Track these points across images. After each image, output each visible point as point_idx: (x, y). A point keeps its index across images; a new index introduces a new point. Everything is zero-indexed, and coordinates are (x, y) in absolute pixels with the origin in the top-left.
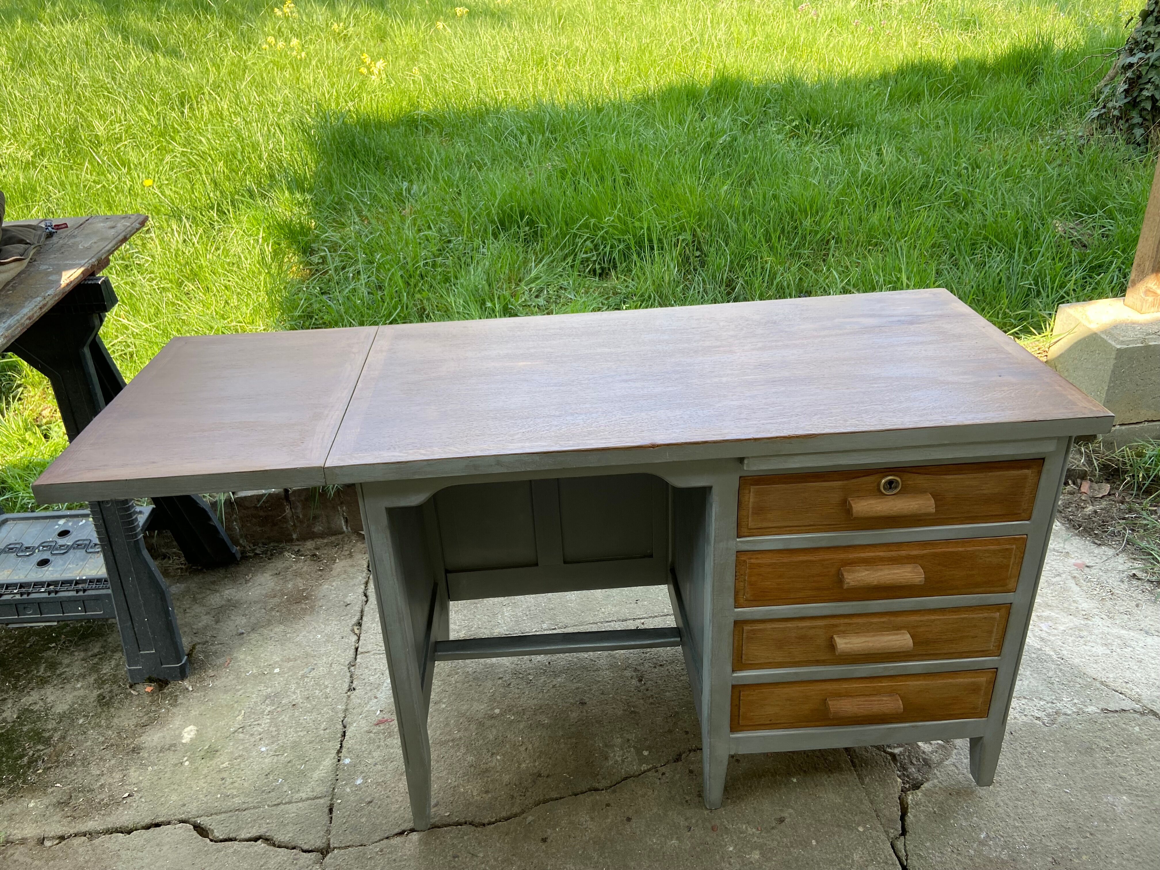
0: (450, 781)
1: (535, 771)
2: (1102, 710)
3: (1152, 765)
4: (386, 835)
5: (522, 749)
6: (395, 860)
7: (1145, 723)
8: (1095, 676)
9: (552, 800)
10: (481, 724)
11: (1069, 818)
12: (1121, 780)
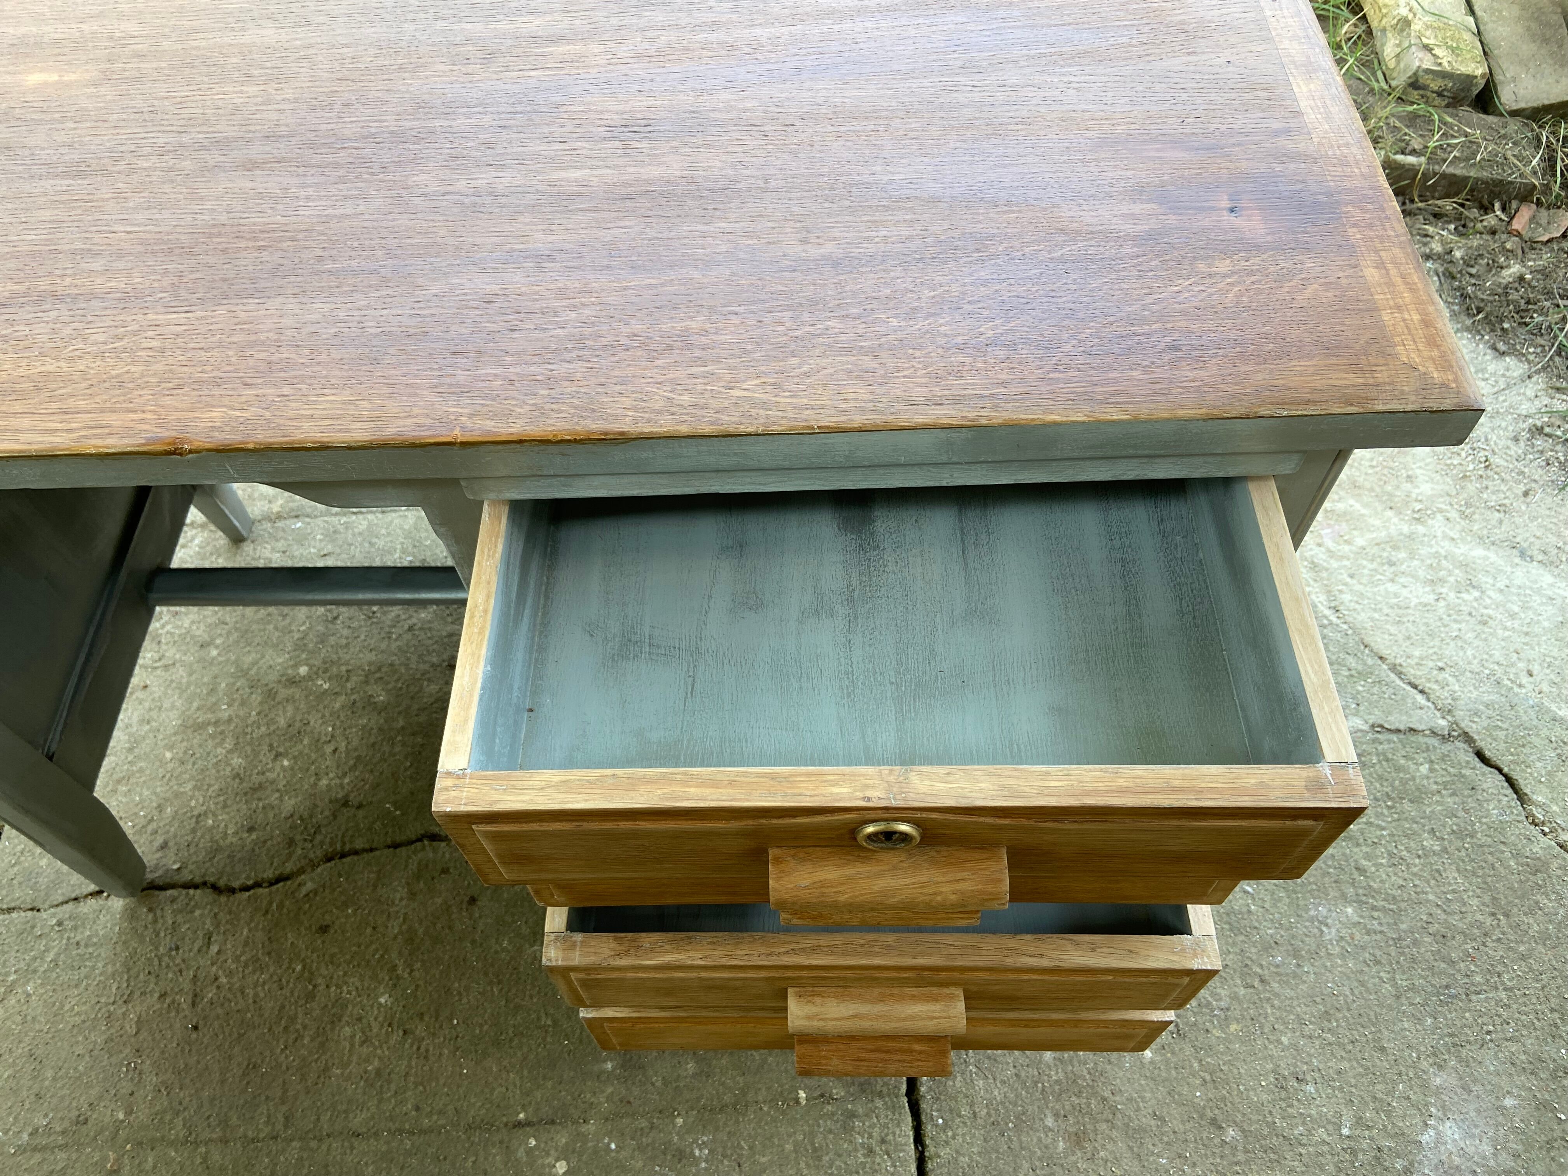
0: (193, 803)
1: (340, 796)
2: (1373, 726)
3: (1423, 848)
4: (73, 896)
5: (329, 749)
6: (78, 943)
7: (1443, 758)
8: (1385, 653)
9: (356, 852)
10: (271, 694)
11: (1234, 944)
12: (1356, 875)
